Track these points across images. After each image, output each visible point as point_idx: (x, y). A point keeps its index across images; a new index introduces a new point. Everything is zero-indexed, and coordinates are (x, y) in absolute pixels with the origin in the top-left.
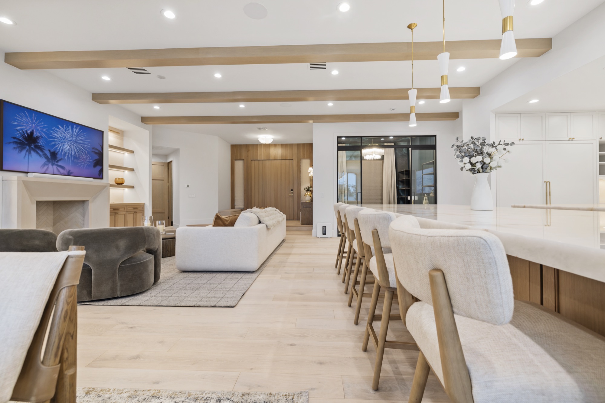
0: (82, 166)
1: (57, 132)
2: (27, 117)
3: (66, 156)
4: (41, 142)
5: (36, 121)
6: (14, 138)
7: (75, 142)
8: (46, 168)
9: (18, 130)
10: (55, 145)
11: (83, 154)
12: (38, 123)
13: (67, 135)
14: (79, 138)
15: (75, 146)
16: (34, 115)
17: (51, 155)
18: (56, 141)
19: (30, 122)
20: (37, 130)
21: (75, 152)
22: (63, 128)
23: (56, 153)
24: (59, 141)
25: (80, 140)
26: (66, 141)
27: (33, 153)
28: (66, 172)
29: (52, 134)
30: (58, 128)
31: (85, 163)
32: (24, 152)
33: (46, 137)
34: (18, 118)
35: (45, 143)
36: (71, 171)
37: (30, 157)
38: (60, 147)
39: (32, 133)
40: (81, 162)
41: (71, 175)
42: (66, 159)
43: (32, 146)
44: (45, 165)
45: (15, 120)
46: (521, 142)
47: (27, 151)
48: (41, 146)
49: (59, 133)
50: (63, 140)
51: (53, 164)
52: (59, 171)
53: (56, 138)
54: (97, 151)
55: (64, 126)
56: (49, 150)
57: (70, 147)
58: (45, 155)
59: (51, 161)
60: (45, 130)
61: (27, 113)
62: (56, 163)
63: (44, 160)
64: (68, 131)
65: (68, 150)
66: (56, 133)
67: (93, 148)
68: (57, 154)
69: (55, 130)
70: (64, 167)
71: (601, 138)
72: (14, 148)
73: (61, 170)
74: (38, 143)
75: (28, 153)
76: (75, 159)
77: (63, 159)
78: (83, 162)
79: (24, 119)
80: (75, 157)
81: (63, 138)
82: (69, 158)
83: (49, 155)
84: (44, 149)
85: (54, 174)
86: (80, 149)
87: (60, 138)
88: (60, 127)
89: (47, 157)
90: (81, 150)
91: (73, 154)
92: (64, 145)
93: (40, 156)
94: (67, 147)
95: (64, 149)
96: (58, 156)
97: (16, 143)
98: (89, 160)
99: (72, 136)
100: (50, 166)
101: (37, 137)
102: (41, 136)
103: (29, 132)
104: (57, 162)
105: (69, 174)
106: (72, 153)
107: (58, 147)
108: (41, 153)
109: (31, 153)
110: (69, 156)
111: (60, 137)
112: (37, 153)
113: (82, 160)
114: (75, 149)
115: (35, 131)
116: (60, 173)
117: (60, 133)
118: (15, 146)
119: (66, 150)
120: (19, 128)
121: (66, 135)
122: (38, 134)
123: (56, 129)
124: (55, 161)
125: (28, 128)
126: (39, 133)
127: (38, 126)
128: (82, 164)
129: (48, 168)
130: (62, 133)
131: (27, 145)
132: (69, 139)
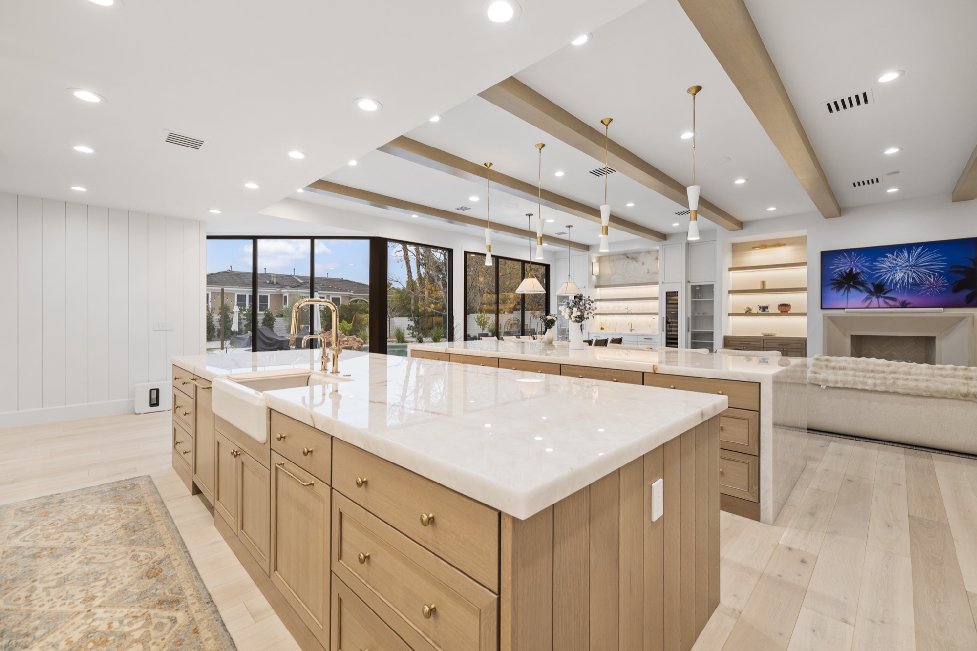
0: (928, 293)
1: (884, 261)
2: (845, 257)
3: (899, 286)
4: (862, 278)
5: (856, 259)
6: (832, 280)
7: (914, 266)
8: (868, 302)
9: (836, 273)
10: (881, 276)
11: (931, 278)
12: (858, 260)
13: (900, 261)
14: (921, 261)
15: (914, 271)
16: (853, 253)
17: (875, 288)
18: (883, 272)
19: (848, 261)
20: (857, 266)
21: (914, 278)
22: (894, 255)
23: (883, 283)
24: (887, 271)
25: (924, 262)
26: (898, 268)
27: (852, 289)
28: (898, 304)
29: (876, 266)
30: (887, 257)
31: (933, 289)
32: (842, 291)
33: (868, 270)
34: (836, 262)
35: (866, 278)
36: (906, 302)
37: (849, 293)
38: (889, 277)
39: (852, 270)
40: (925, 289)
41: (908, 306)
42: (898, 289)
43: (851, 284)
44: (867, 299)
45: (833, 264)
47: (846, 289)
48: (862, 281)
49: (886, 263)
50: (893, 269)
51: (878, 297)
52: (887, 303)
53: (882, 269)
54: (963, 269)
55: (896, 252)
56: (873, 284)
57: (904, 274)
58: (867, 289)
59: (875, 294)
60: (867, 264)
61: (845, 254)
62: (882, 295)
63: (866, 294)
64: (902, 256)
65: (902, 279)
66: (882, 263)
67: (951, 267)
68: (884, 285)
69: (881, 261)
70: (896, 299)
72: (832, 289)
73: (891, 303)
74: (858, 279)
75: (846, 291)
76: (914, 287)
77: (893, 289)
78: (929, 288)
79: (843, 260)
80: (915, 284)
81: (892, 266)
82: (904, 287)
83: (872, 288)
84: (866, 284)
85: (881, 307)
86: (923, 273)
87: (888, 268)
88: (889, 255)
89: (870, 291)
90: (925, 274)
91: (910, 281)
92: (894, 274)
93: (861, 291)
94: (899, 275)
95: (895, 278)
96: (885, 287)
97: (834, 284)
98: (943, 284)
99: (909, 260)
100: (875, 300)
101: (858, 274)
102: (862, 272)
103: (847, 271)
104: (885, 293)
105: (904, 305)
106: (908, 281)
107: (885, 278)
108: (861, 288)
109: (850, 290)
110: (903, 285)
111: (889, 266)
112: (858, 289)
113: (927, 286)
114: (914, 275)
115: (854, 268)
116: (889, 305)
117: (888, 261)
118: (833, 286)
119: (898, 279)
120: (837, 270)
121: (898, 261)
122: (858, 270)
123: (883, 259)
124: (880, 293)
125: (846, 267)
126: (860, 269)
127: (858, 263)
128: (927, 291)
129: (871, 301)
130: (892, 261)
131: (845, 283)
132: (903, 265)
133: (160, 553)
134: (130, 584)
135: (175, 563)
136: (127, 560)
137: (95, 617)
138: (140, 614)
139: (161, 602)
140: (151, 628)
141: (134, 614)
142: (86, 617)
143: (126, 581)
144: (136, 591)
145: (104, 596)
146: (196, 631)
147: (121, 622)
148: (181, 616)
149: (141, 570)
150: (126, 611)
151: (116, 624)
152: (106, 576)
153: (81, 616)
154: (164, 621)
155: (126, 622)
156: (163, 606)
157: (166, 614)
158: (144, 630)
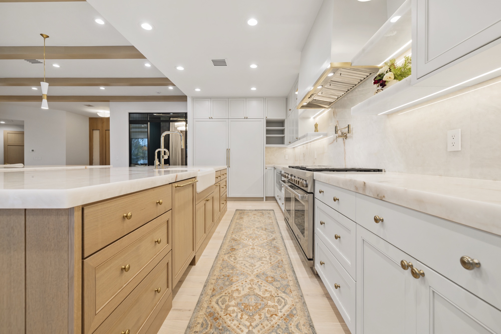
46: (211, 120)
71: (266, 117)
133: (226, 257)
134: (241, 249)
135: (225, 251)
136: (238, 259)
137: (252, 243)
138: (242, 239)
139: (236, 240)
140: (241, 236)
141: (243, 240)
142: (254, 244)
143: (241, 251)
144: (240, 246)
145: (249, 248)
146: (233, 232)
147: (246, 239)
148: (233, 236)
149: (236, 252)
150: (244, 242)
151: (248, 239)
152: (247, 255)
153: (255, 245)
154: (237, 236)
155: (245, 239)
156: (236, 239)
157: (236, 238)
158: (242, 236)
